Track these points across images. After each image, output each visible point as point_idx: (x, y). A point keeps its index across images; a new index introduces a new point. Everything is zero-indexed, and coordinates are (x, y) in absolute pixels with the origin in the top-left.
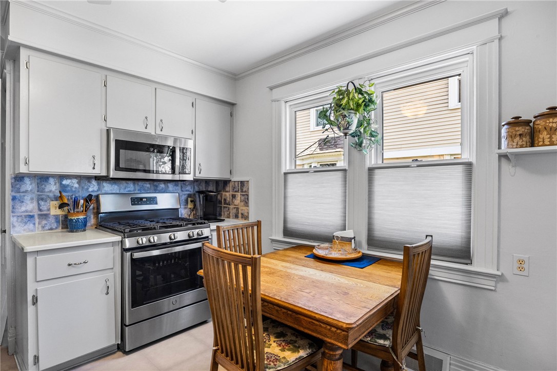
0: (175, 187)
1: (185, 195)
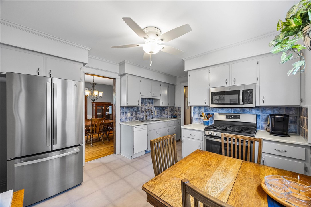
0: (257, 111)
1: (265, 115)
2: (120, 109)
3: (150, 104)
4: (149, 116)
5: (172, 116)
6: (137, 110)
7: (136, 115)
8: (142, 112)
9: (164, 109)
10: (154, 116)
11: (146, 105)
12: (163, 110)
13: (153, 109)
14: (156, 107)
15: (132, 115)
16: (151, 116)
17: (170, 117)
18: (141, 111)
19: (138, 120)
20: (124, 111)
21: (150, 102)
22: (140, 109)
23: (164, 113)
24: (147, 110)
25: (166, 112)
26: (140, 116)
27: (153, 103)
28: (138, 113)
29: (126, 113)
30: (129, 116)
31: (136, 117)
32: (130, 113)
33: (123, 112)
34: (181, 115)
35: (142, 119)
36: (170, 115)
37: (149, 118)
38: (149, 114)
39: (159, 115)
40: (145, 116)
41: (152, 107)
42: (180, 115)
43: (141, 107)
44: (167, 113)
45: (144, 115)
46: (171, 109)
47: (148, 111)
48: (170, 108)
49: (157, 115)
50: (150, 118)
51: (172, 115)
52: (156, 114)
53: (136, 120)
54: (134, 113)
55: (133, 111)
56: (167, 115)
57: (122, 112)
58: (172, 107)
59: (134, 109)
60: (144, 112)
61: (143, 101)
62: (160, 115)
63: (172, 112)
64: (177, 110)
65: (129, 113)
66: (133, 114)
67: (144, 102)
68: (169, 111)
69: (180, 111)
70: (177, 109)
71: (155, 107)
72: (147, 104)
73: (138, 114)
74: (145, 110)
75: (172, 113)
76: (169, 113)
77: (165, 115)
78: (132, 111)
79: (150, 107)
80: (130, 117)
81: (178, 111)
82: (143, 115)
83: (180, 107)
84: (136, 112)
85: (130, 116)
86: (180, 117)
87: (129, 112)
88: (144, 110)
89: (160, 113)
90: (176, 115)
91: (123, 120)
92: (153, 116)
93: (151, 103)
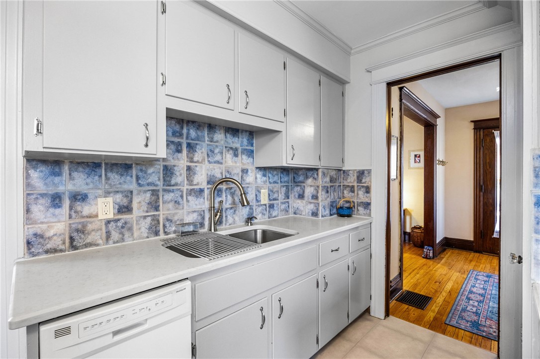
2: (27, 177)
3: (236, 155)
4: (230, 212)
5: (335, 211)
6: (160, 183)
7: (157, 209)
8: (191, 192)
9: (301, 178)
10: (257, 212)
11: (218, 157)
12: (296, 183)
13: (250, 178)
14: (264, 170)
15: (124, 209)
16: (244, 212)
17: (328, 212)
18: (185, 188)
19: (166, 233)
20: (61, 189)
21: (238, 145)
22: (180, 177)
23: (301, 196)
24: (217, 185)
25: (309, 191)
26: (181, 212)
27: (250, 154)
28: (169, 197)
29: (78, 197)
30: (100, 217)
31: (156, 220)
32: (110, 200)
33: (52, 190)
34: (373, 207)
35: (191, 228)
36: (324, 207)
37: (230, 220)
38: (234, 203)
39: (279, 205)
40: (210, 210)
41: (245, 171)
42: (367, 205)
43: (189, 168)
44: (315, 197)
45: (206, 205)
46: (328, 179)
47: (224, 187)
48: (324, 174)
49: (271, 206)
50: (234, 222)
51: (332, 206)
52: (264, 199)
53: (157, 233)
54: (140, 202)
55: (133, 186)
56: (311, 207)
57: (43, 195)
58: (333, 173)
59: (138, 178)
60: (206, 192)
61: (198, 138)
62: (283, 207)
63: (334, 191)
64: (355, 184)
65: (101, 201)
66: (135, 205)
67: (204, 145)
68: (324, 187)
69: (368, 190)
70: (352, 180)
71: (260, 169)
72: (222, 153)
73: (171, 205)
74: (208, 183)
75: (333, 196)
76: (322, 195)
77: (305, 207)
78: (126, 187)
79: (239, 171)
80: (108, 222)
81: (359, 188)
82: (198, 208)
83: (369, 171)
84: (155, 193)
85: (111, 216)
86: (370, 215)
87: (107, 194)
88: (204, 185)
89: (281, 196)
90: (347, 205)
91: (56, 242)
92: (251, 209)
93: (242, 153)
